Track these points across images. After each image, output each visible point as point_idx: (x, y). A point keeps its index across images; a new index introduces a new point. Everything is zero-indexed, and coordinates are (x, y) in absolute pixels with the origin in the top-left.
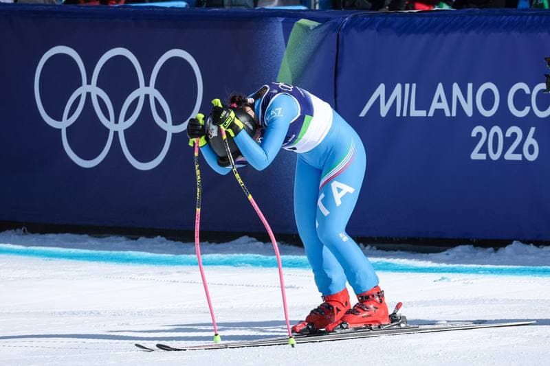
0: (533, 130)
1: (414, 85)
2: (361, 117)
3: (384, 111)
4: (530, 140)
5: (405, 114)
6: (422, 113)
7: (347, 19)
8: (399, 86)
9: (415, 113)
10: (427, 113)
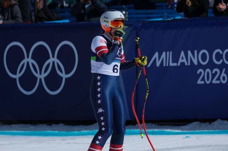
0: (224, 70)
1: (171, 52)
2: (148, 67)
3: (158, 64)
4: (223, 74)
5: (167, 65)
6: (175, 64)
7: (140, 24)
8: (164, 53)
9: (172, 64)
10: (177, 64)
